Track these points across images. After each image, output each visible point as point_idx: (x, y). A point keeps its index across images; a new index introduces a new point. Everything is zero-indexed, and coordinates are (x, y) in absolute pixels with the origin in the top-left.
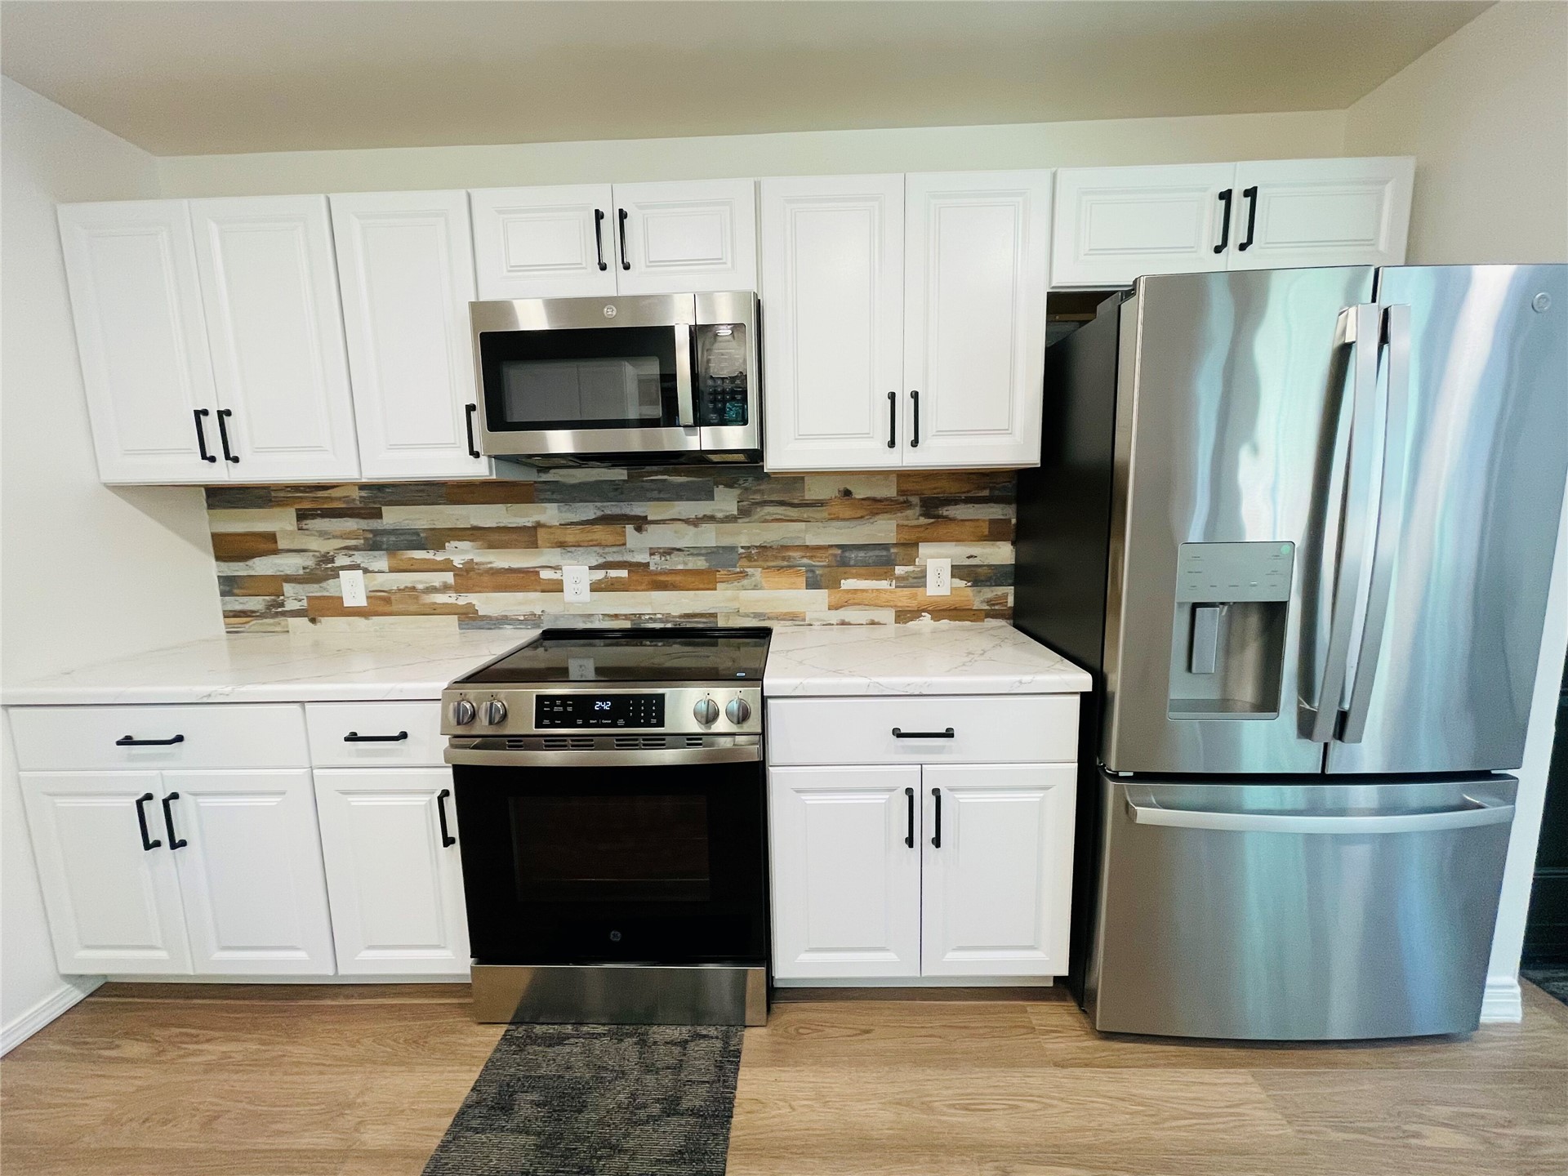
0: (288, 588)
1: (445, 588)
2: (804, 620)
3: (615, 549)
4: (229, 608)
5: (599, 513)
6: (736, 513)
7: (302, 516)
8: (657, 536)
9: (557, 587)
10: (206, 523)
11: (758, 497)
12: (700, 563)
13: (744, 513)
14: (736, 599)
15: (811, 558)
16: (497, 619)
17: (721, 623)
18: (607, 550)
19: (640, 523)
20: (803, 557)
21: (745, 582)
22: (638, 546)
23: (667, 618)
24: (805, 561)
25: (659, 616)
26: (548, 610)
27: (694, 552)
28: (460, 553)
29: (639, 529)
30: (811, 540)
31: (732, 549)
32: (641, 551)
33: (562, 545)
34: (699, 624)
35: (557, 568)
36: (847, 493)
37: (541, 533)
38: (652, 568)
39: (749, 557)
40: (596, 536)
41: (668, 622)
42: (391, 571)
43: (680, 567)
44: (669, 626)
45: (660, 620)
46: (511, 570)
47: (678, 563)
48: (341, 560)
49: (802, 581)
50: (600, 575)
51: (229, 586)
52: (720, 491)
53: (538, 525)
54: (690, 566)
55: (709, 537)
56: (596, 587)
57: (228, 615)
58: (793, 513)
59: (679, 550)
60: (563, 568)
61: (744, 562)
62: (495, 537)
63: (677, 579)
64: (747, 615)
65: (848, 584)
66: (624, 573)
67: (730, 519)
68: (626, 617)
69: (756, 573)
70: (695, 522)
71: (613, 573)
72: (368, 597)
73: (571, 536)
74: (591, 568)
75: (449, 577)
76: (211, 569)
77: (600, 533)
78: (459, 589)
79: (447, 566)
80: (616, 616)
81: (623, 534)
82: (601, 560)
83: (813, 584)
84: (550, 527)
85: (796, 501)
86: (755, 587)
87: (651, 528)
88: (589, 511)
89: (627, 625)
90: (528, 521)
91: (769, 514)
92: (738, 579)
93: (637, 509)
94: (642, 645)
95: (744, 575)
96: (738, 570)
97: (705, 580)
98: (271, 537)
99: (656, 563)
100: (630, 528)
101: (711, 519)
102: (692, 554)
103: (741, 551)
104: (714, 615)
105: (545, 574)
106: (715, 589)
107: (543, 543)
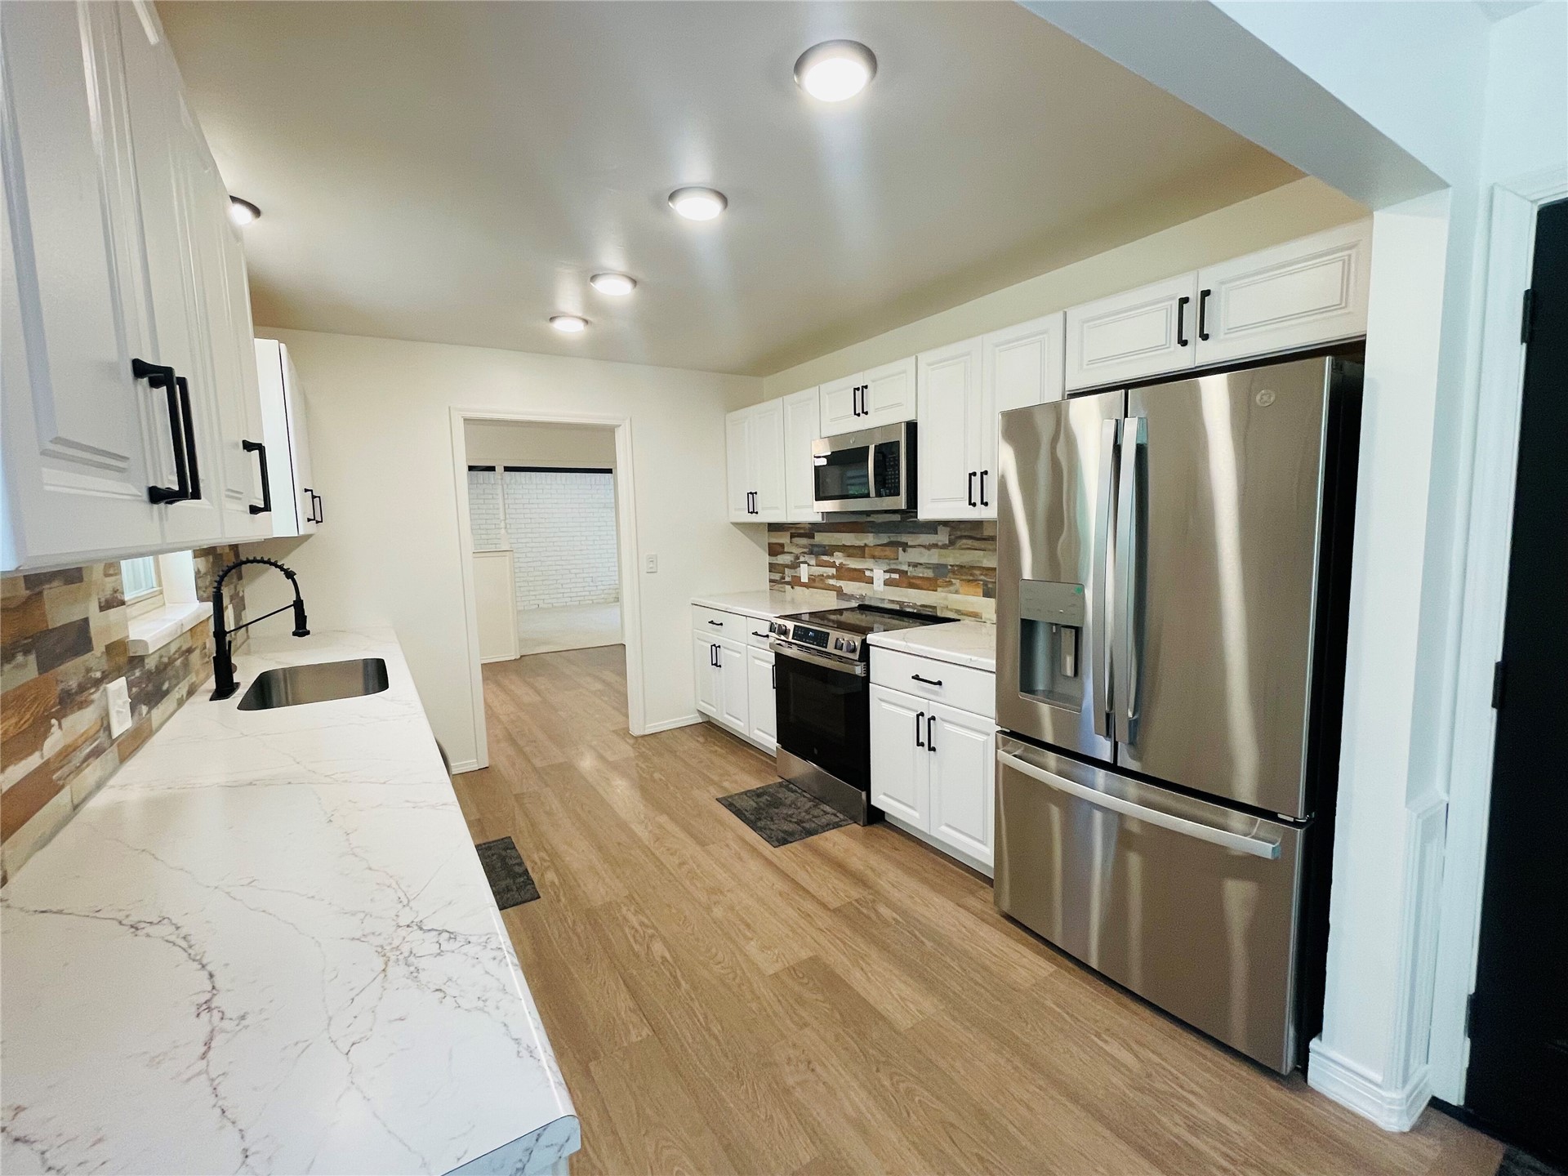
0: (787, 570)
1: (832, 577)
2: (981, 618)
3: (894, 561)
4: (773, 578)
5: (889, 540)
6: (947, 542)
7: (792, 536)
8: (914, 555)
9: (871, 581)
10: (767, 538)
11: (959, 533)
12: (929, 574)
13: (952, 543)
14: (946, 599)
15: (986, 575)
16: (849, 595)
17: (939, 613)
18: (892, 561)
19: (905, 546)
20: (981, 574)
21: (952, 588)
22: (905, 558)
23: (914, 606)
24: (982, 577)
26: (867, 593)
27: (927, 566)
28: (839, 558)
29: (904, 551)
30: (985, 564)
31: (946, 566)
32: (905, 563)
33: (873, 557)
34: (928, 612)
35: (872, 570)
37: (866, 550)
38: (909, 574)
39: (953, 572)
40: (887, 553)
42: (817, 566)
43: (921, 575)
46: (855, 570)
47: (920, 572)
48: (802, 559)
49: (980, 591)
50: (887, 576)
51: (772, 567)
52: (940, 528)
53: (866, 545)
54: (925, 575)
55: (933, 557)
57: (771, 581)
58: (976, 544)
59: (921, 564)
60: (874, 570)
61: (950, 575)
62: (851, 551)
63: (918, 582)
64: (951, 610)
66: (897, 576)
67: (944, 547)
68: (898, 602)
69: (956, 582)
70: (929, 547)
71: (893, 576)
72: (809, 578)
73: (878, 552)
74: (884, 572)
75: (833, 571)
76: (766, 559)
77: (888, 551)
78: (838, 577)
79: (833, 565)
80: (893, 601)
81: (898, 553)
82: (889, 568)
83: (987, 594)
84: (870, 547)
85: (978, 536)
86: (957, 592)
87: (909, 550)
88: (885, 539)
89: (897, 607)
90: (862, 543)
91: (963, 544)
92: (947, 586)
93: (904, 538)
94: (904, 621)
95: (950, 583)
96: (948, 580)
97: (931, 584)
98: (782, 545)
99: (911, 571)
100: (900, 550)
101: (935, 546)
102: (927, 568)
103: (950, 567)
104: (935, 608)
105: (868, 573)
106: (936, 591)
107: (866, 555)
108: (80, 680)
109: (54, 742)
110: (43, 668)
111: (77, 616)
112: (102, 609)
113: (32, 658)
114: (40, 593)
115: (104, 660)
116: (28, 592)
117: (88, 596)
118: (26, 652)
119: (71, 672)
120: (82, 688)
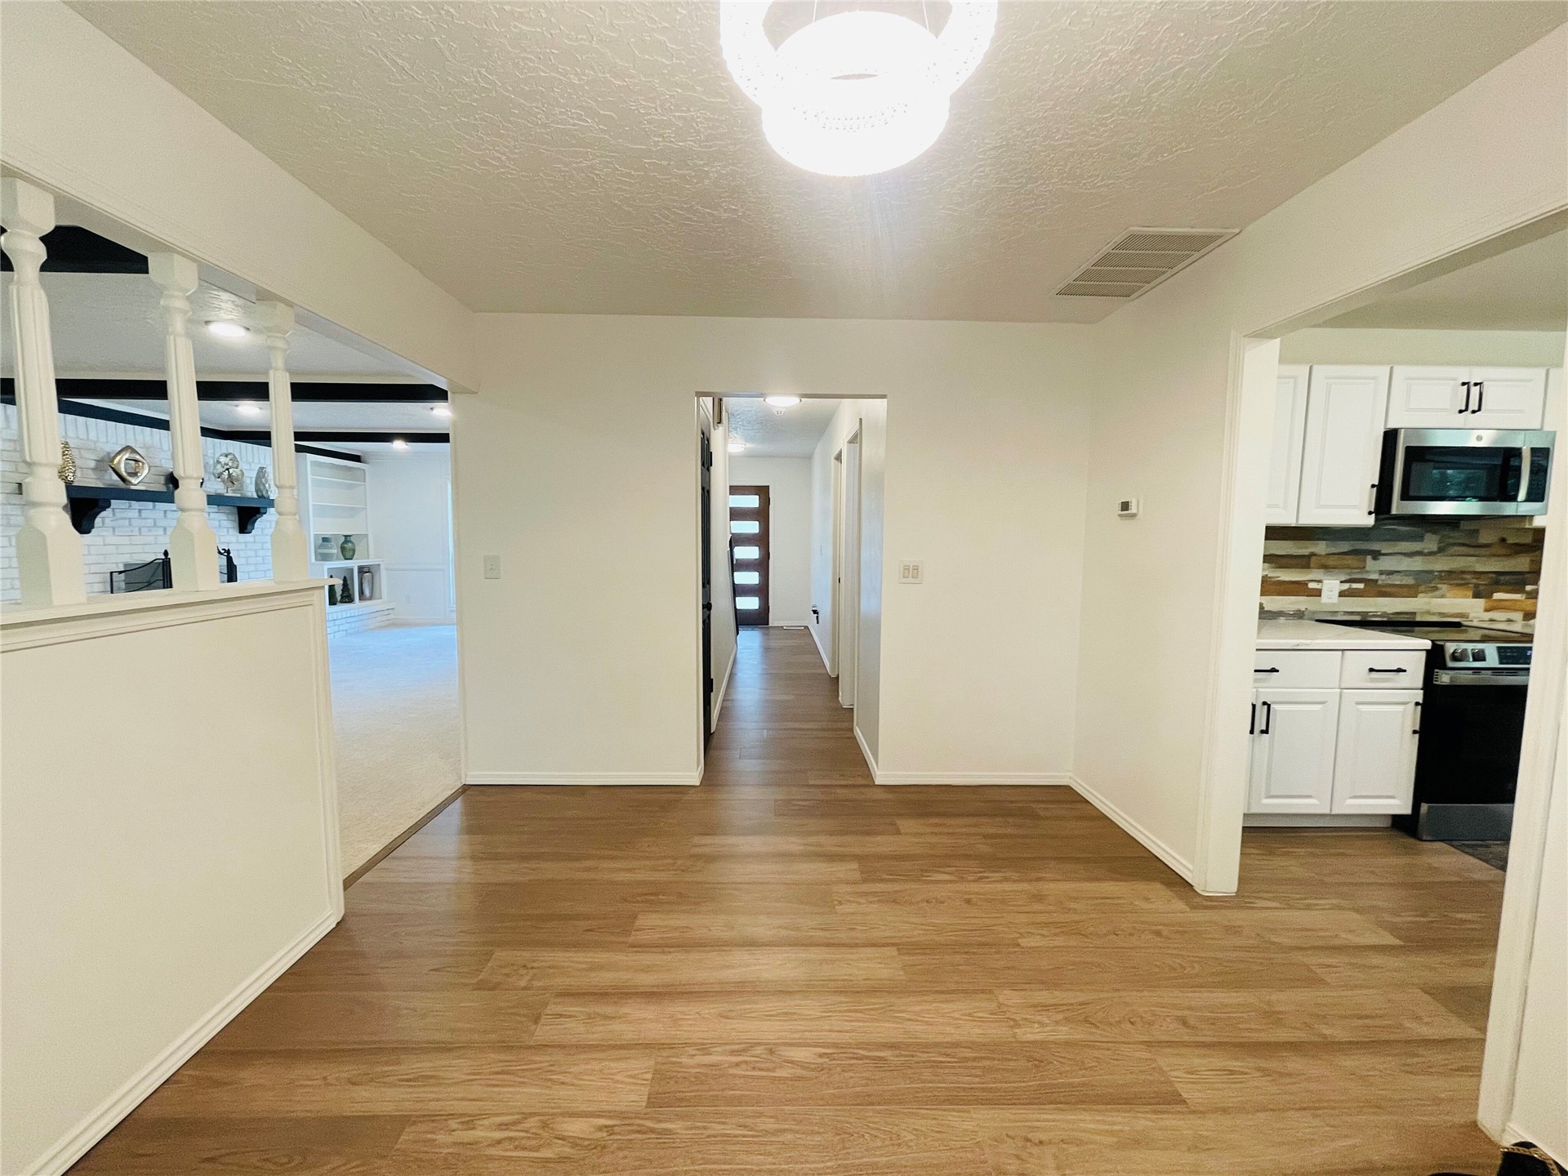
2: (1468, 618)
3: (1358, 570)
5: (1352, 548)
6: (1436, 550)
8: (1386, 563)
9: (1317, 593)
11: (1451, 541)
12: (1410, 581)
13: (1441, 550)
14: (1429, 603)
15: (1478, 579)
16: (1275, 613)
17: (1418, 619)
18: (1353, 571)
19: (1376, 555)
20: (1473, 578)
21: (1437, 593)
22: (1373, 569)
23: (1384, 614)
24: (1474, 581)
25: (1379, 613)
26: (1309, 608)
27: (1407, 573)
29: (1375, 558)
30: (1479, 568)
31: (1431, 572)
32: (1375, 572)
33: (1325, 567)
35: (1320, 581)
36: (1503, 540)
37: (1313, 559)
38: (1380, 582)
39: (1441, 578)
40: (1347, 562)
41: (1384, 617)
43: (1397, 583)
44: (1385, 619)
45: (1379, 616)
46: (1290, 583)
47: (1396, 580)
49: (1470, 593)
50: (1346, 586)
52: (1428, 536)
53: (1313, 554)
54: (1403, 582)
55: (1417, 564)
56: (1342, 594)
59: (1398, 572)
60: (1325, 582)
61: (1437, 580)
62: (1284, 561)
63: (1394, 590)
64: (1433, 614)
65: (1497, 596)
66: (1361, 586)
67: (1431, 554)
68: (1358, 613)
69: (1444, 587)
70: (1410, 555)
71: (1355, 586)
73: (1331, 562)
74: (1341, 582)
77: (1350, 560)
80: (1352, 613)
81: (1365, 561)
82: (1348, 577)
83: (1476, 595)
84: (1319, 556)
85: (1473, 544)
86: (1442, 596)
87: (1382, 557)
88: (1345, 546)
89: (1357, 618)
90: (1306, 552)
91: (1455, 551)
92: (1430, 592)
93: (1375, 546)
95: (1436, 589)
96: (1433, 585)
97: (1411, 591)
99: (1383, 580)
100: (1369, 558)
101: (1420, 553)
102: (1406, 575)
103: (1436, 573)
104: (1414, 613)
105: (1311, 585)
106: (1416, 597)
107: (1312, 565)
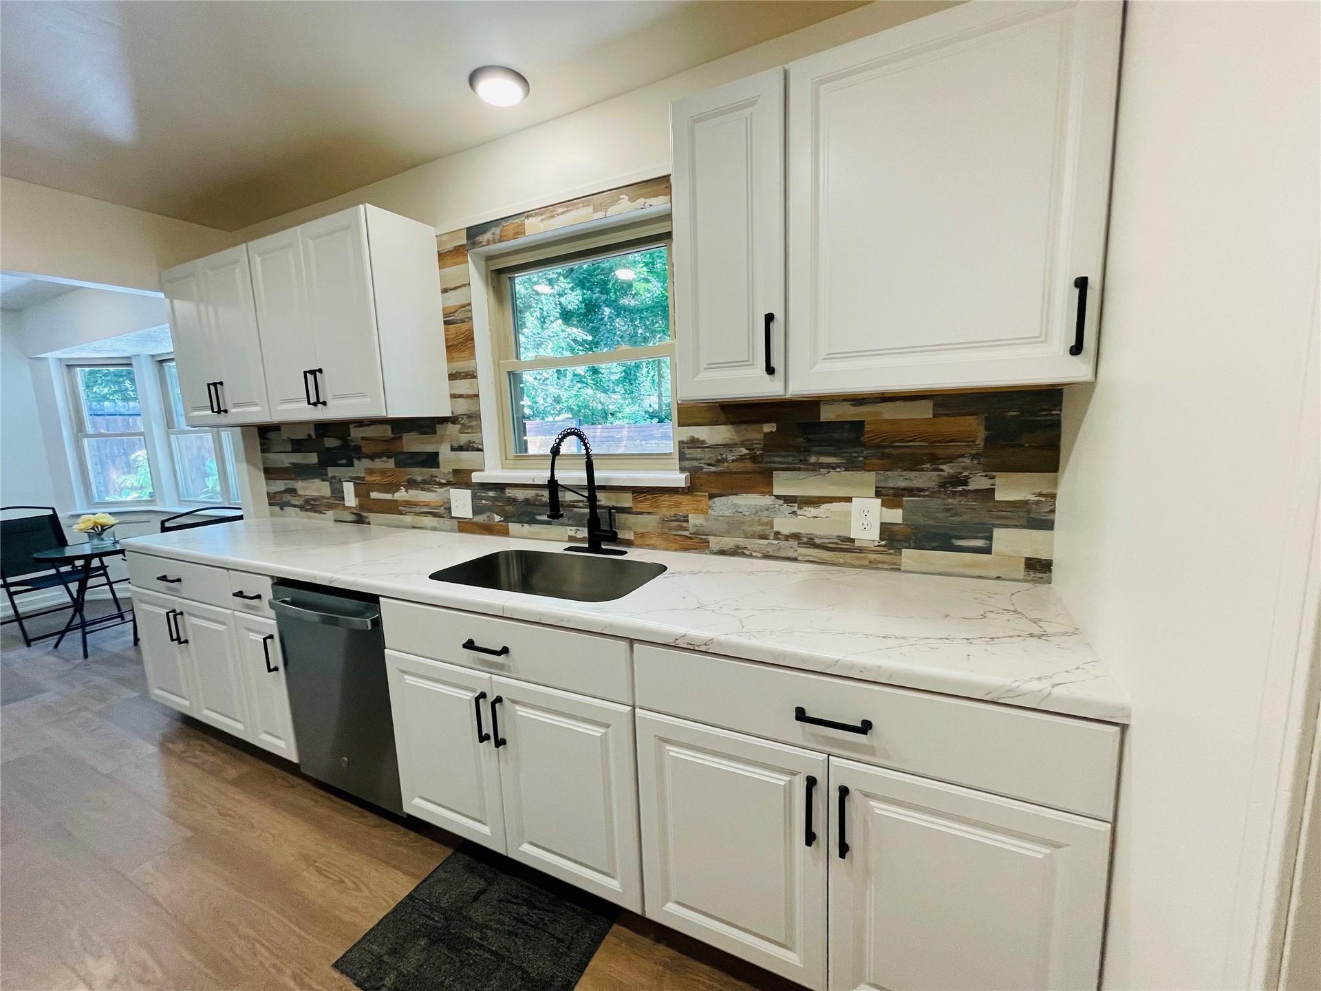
108: (425, 478)
109: (401, 495)
110: (398, 465)
111: (429, 449)
112: (453, 449)
113: (392, 460)
114: (401, 437)
115: (451, 475)
116: (393, 435)
117: (440, 442)
118: (389, 457)
119: (419, 473)
120: (424, 482)
